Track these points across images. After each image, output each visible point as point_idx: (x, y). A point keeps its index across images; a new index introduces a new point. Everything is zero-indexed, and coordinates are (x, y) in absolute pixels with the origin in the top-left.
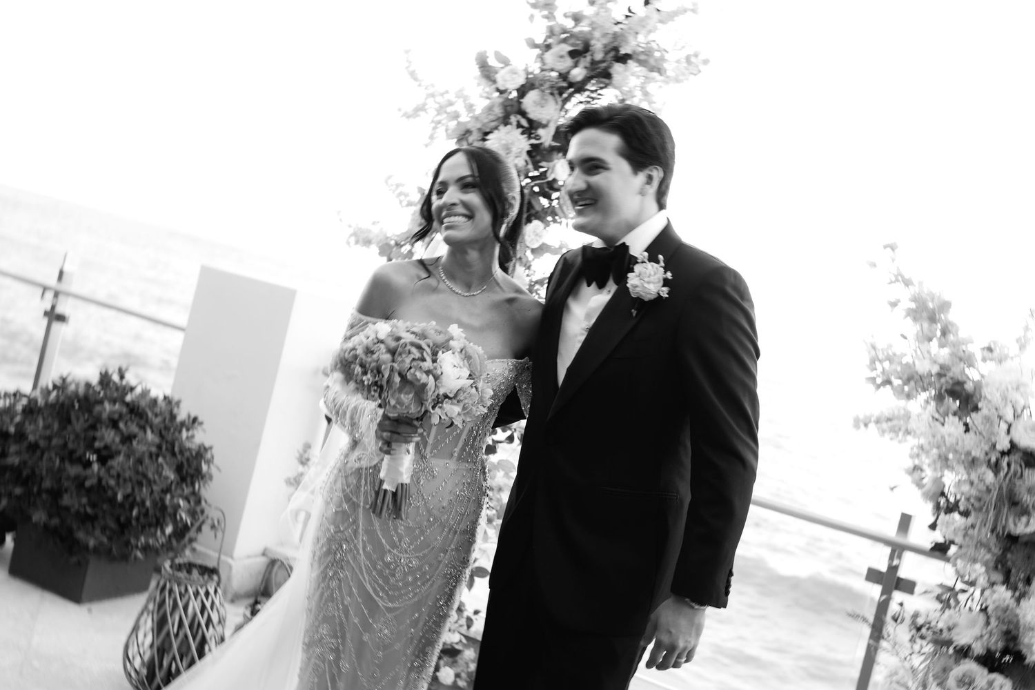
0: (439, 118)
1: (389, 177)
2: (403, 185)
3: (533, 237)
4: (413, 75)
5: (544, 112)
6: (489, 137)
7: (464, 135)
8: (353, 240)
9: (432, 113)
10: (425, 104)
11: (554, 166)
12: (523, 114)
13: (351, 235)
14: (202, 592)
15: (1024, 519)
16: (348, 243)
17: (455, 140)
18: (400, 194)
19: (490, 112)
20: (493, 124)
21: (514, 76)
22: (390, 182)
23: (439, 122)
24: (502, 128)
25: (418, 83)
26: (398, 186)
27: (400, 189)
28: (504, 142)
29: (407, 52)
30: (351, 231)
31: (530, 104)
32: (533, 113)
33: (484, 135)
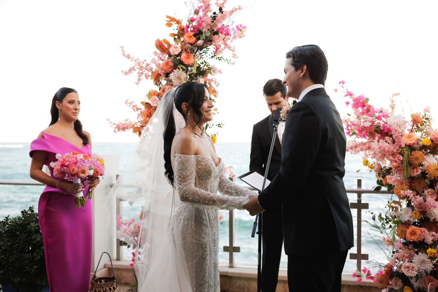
0: (141, 72)
1: (127, 101)
2: (133, 102)
4: (128, 57)
5: (190, 61)
6: (171, 75)
7: (158, 76)
8: (116, 130)
9: (138, 70)
10: (133, 67)
11: (199, 81)
12: (181, 63)
13: (116, 128)
14: (112, 288)
15: (415, 170)
16: (115, 131)
17: (154, 79)
18: (133, 106)
19: (167, 65)
20: (170, 70)
21: (177, 49)
22: (128, 102)
23: (142, 73)
24: (174, 70)
25: (130, 59)
26: (131, 103)
27: (132, 105)
28: (177, 76)
29: (122, 47)
30: (115, 126)
31: (184, 58)
32: (186, 62)
33: (167, 75)
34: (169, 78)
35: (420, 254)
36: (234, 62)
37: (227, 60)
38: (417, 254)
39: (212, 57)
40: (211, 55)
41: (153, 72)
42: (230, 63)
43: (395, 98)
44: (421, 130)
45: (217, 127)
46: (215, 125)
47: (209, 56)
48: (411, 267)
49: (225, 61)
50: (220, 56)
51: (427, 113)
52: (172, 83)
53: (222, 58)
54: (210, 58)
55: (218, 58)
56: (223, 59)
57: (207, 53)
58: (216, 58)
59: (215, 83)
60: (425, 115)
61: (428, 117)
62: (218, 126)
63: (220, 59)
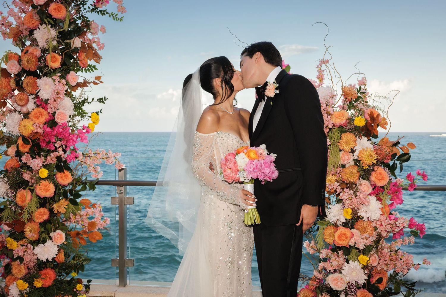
3: (72, 80)
5: (61, 14)
6: (35, 32)
7: (18, 34)
11: (73, 40)
12: (50, 16)
17: (13, 38)
19: (31, 19)
20: (34, 25)
24: (40, 26)
31: (53, 10)
32: (55, 15)
33: (31, 32)
34: (33, 36)
35: (351, 262)
36: (122, 18)
37: (113, 15)
38: (348, 263)
39: (92, 10)
40: (91, 7)
41: (11, 29)
42: (116, 18)
43: (324, 67)
44: (354, 108)
45: (98, 103)
46: (95, 100)
47: (88, 9)
48: (339, 279)
49: (110, 15)
50: (103, 8)
51: (363, 87)
52: (36, 43)
53: (105, 12)
54: (90, 11)
55: (100, 12)
56: (107, 13)
57: (86, 4)
58: (98, 13)
59: (98, 45)
60: (360, 88)
61: (364, 91)
62: (100, 102)
63: (103, 13)
